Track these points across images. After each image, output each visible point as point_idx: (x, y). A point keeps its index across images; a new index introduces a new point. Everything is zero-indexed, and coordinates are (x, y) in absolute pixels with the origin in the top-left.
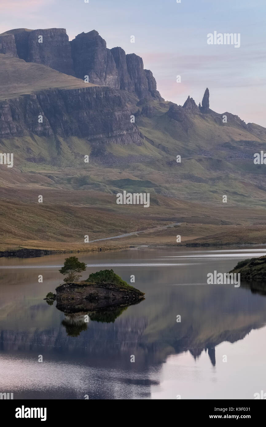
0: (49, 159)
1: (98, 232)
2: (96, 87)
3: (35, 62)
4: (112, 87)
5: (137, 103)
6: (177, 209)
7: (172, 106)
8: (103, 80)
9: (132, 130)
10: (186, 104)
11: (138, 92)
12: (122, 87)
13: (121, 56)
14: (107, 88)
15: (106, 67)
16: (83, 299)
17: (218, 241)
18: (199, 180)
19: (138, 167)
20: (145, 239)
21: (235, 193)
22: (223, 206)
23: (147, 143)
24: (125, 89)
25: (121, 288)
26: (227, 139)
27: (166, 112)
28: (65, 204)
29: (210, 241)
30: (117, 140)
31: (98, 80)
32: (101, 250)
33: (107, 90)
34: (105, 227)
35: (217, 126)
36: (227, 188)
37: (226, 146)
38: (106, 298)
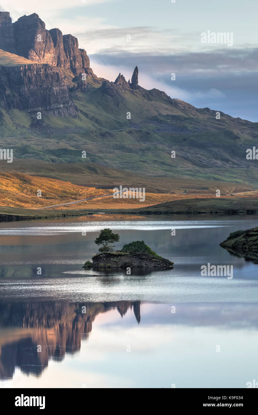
2: (36, 64)
4: (50, 64)
5: (72, 79)
7: (105, 82)
8: (41, 58)
9: (68, 103)
10: (117, 80)
11: (73, 70)
12: (59, 63)
13: (58, 36)
15: (44, 46)
18: (129, 150)
19: (74, 137)
21: (163, 163)
22: (153, 175)
23: (81, 115)
24: (61, 66)
26: (155, 113)
27: (99, 87)
30: (54, 113)
31: (37, 58)
33: (46, 66)
35: (145, 101)
36: (155, 159)
37: (155, 119)
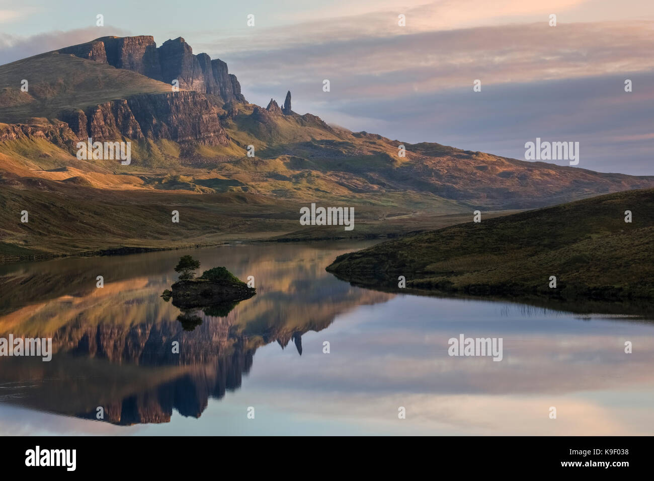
0: (140, 160)
1: (192, 229)
2: (183, 91)
3: (125, 68)
4: (199, 91)
5: (222, 106)
6: (264, 206)
7: (256, 109)
8: (190, 85)
9: (219, 132)
10: (269, 106)
11: (224, 96)
12: (209, 90)
13: (206, 61)
14: (194, 92)
15: (192, 72)
16: (198, 295)
17: (308, 236)
18: (284, 178)
19: (225, 167)
20: (237, 235)
21: (317, 190)
22: (306, 202)
23: (233, 144)
24: (211, 93)
25: (235, 284)
26: (309, 139)
27: (250, 114)
28: (159, 203)
29: (300, 236)
30: (204, 142)
31: (186, 85)
32: (197, 246)
33: (194, 94)
34: (199, 225)
35: (299, 127)
36: (309, 185)
37: (308, 145)
38: (220, 294)
